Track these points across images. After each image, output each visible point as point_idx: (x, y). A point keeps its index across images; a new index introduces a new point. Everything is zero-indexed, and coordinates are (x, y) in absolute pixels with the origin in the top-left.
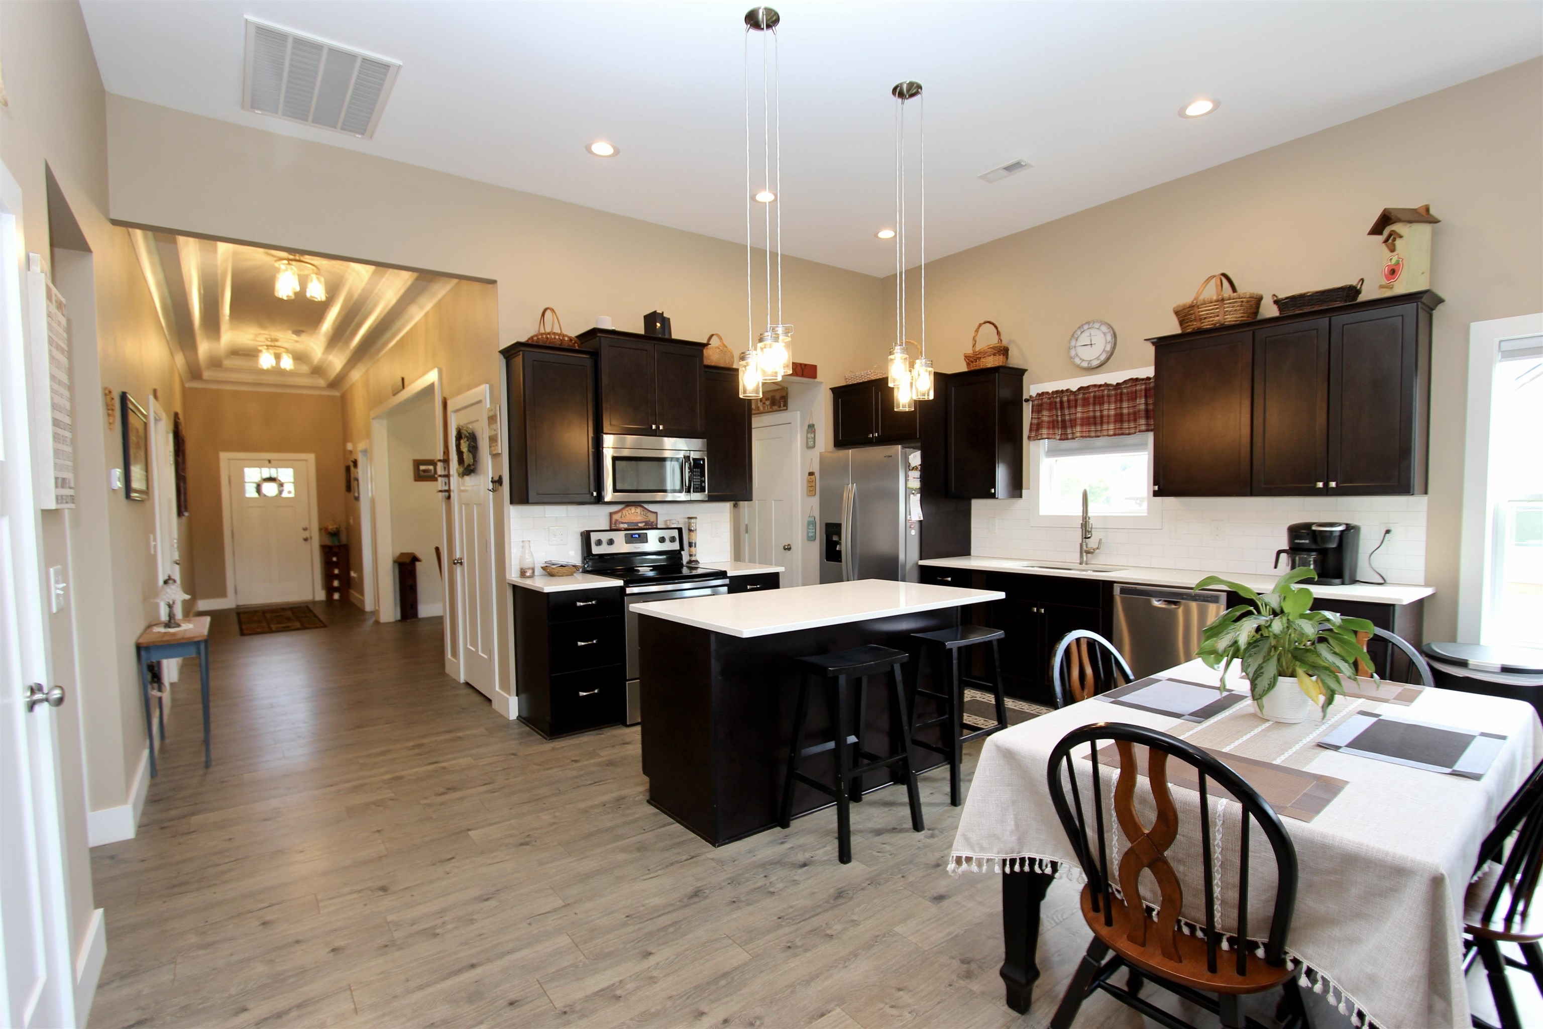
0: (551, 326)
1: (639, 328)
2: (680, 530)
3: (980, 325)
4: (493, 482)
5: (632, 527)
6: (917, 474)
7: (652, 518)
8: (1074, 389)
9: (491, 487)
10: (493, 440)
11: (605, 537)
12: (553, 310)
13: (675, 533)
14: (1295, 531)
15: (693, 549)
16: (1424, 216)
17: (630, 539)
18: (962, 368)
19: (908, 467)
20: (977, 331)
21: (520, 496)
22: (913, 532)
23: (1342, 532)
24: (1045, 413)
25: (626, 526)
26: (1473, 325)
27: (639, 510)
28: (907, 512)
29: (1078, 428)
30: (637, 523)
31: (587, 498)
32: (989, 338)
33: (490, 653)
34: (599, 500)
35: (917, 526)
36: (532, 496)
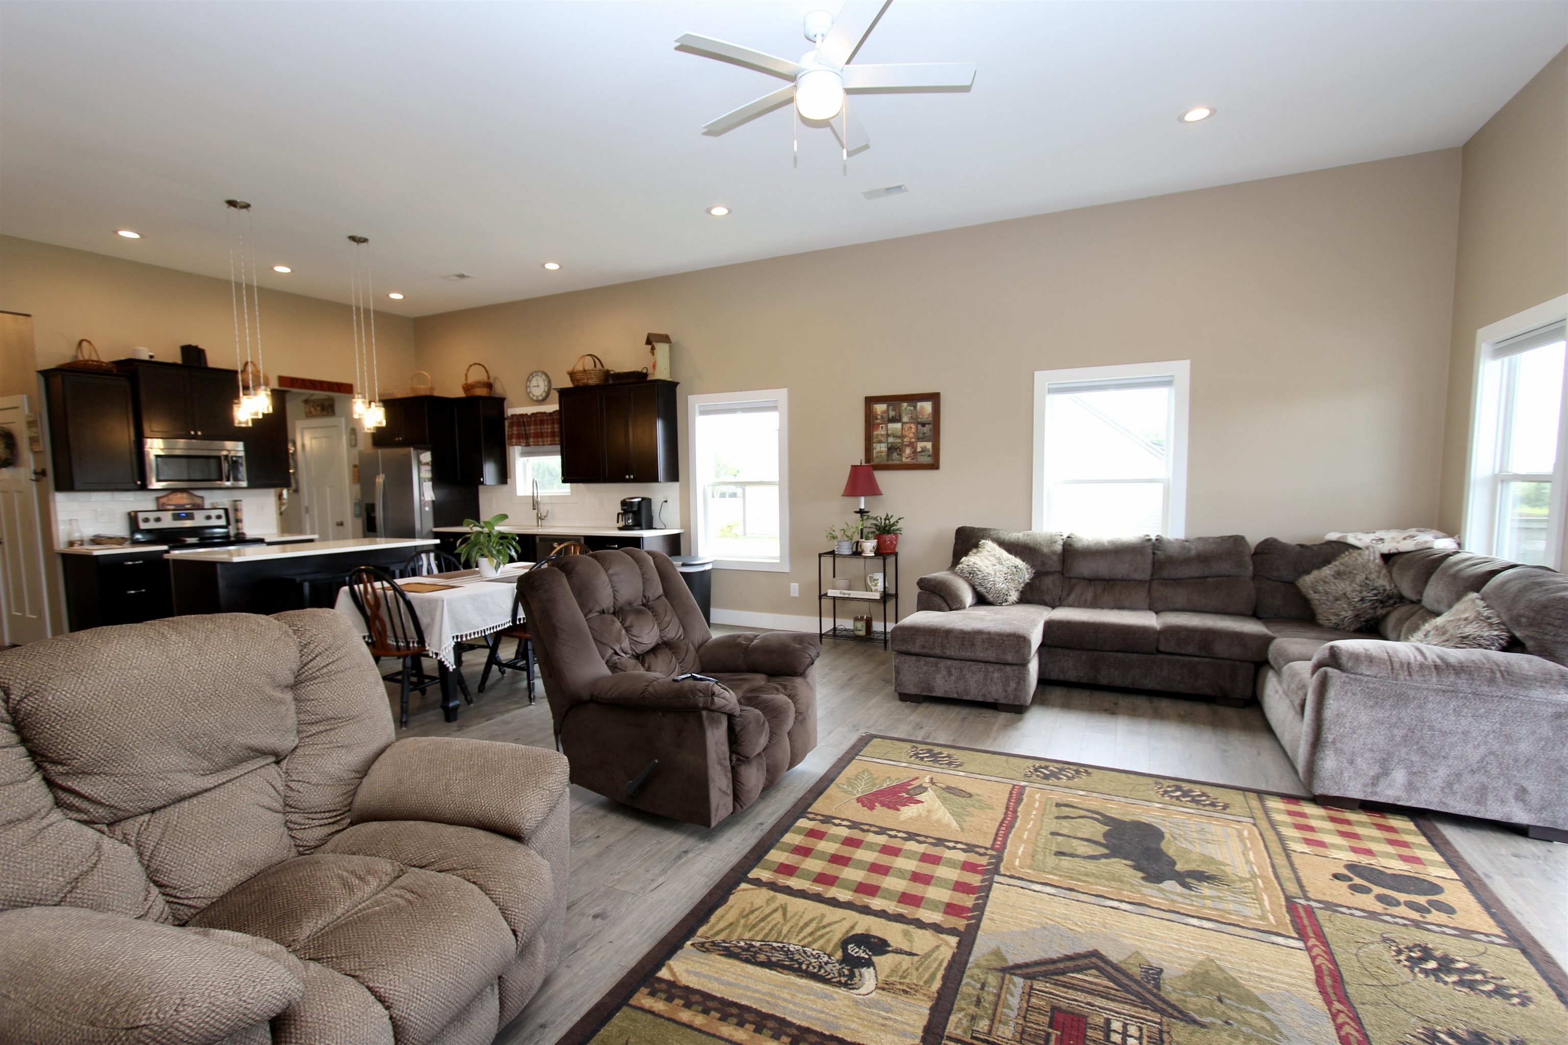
0: (86, 354)
1: (175, 357)
2: (226, 510)
3: (470, 366)
4: (36, 473)
5: (180, 507)
6: (429, 468)
7: (199, 501)
8: (529, 414)
9: (33, 477)
10: (33, 440)
11: (152, 516)
12: (89, 342)
13: (222, 512)
14: (624, 503)
15: (240, 525)
16: (665, 339)
17: (177, 517)
18: (461, 394)
19: (420, 463)
20: (468, 370)
21: (66, 484)
22: (427, 509)
23: (639, 502)
24: (515, 428)
25: (173, 507)
26: (689, 397)
27: (185, 495)
28: (421, 494)
29: (532, 440)
30: (183, 505)
31: (132, 486)
32: (477, 375)
33: (40, 613)
34: (144, 487)
35: (431, 505)
36: (77, 485)
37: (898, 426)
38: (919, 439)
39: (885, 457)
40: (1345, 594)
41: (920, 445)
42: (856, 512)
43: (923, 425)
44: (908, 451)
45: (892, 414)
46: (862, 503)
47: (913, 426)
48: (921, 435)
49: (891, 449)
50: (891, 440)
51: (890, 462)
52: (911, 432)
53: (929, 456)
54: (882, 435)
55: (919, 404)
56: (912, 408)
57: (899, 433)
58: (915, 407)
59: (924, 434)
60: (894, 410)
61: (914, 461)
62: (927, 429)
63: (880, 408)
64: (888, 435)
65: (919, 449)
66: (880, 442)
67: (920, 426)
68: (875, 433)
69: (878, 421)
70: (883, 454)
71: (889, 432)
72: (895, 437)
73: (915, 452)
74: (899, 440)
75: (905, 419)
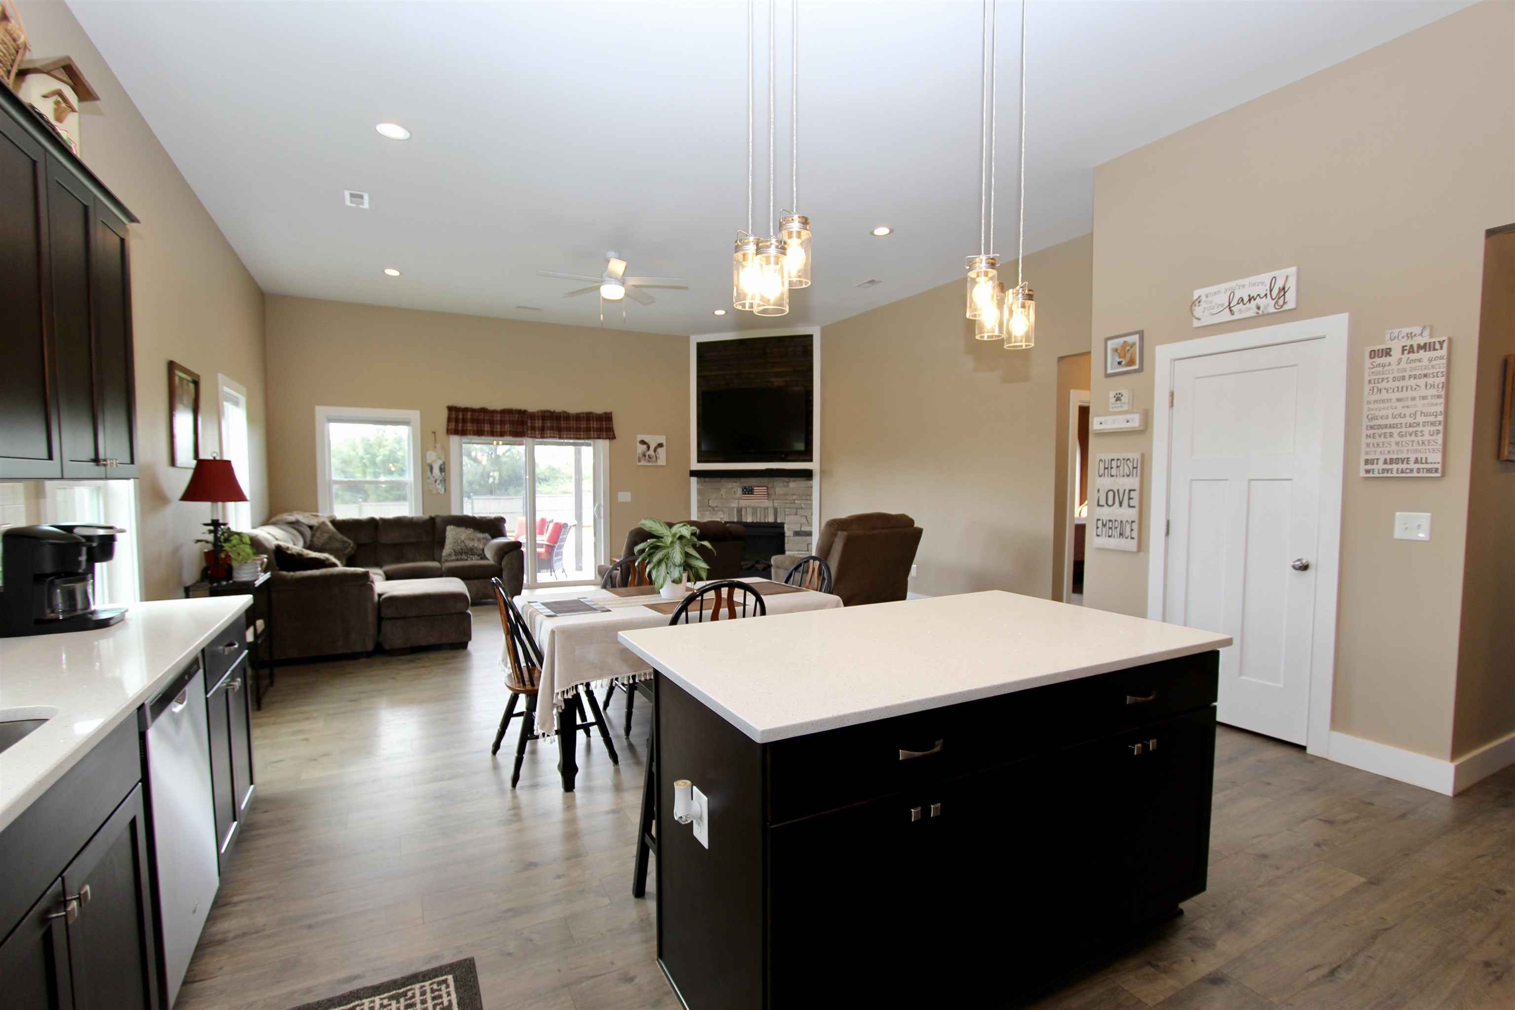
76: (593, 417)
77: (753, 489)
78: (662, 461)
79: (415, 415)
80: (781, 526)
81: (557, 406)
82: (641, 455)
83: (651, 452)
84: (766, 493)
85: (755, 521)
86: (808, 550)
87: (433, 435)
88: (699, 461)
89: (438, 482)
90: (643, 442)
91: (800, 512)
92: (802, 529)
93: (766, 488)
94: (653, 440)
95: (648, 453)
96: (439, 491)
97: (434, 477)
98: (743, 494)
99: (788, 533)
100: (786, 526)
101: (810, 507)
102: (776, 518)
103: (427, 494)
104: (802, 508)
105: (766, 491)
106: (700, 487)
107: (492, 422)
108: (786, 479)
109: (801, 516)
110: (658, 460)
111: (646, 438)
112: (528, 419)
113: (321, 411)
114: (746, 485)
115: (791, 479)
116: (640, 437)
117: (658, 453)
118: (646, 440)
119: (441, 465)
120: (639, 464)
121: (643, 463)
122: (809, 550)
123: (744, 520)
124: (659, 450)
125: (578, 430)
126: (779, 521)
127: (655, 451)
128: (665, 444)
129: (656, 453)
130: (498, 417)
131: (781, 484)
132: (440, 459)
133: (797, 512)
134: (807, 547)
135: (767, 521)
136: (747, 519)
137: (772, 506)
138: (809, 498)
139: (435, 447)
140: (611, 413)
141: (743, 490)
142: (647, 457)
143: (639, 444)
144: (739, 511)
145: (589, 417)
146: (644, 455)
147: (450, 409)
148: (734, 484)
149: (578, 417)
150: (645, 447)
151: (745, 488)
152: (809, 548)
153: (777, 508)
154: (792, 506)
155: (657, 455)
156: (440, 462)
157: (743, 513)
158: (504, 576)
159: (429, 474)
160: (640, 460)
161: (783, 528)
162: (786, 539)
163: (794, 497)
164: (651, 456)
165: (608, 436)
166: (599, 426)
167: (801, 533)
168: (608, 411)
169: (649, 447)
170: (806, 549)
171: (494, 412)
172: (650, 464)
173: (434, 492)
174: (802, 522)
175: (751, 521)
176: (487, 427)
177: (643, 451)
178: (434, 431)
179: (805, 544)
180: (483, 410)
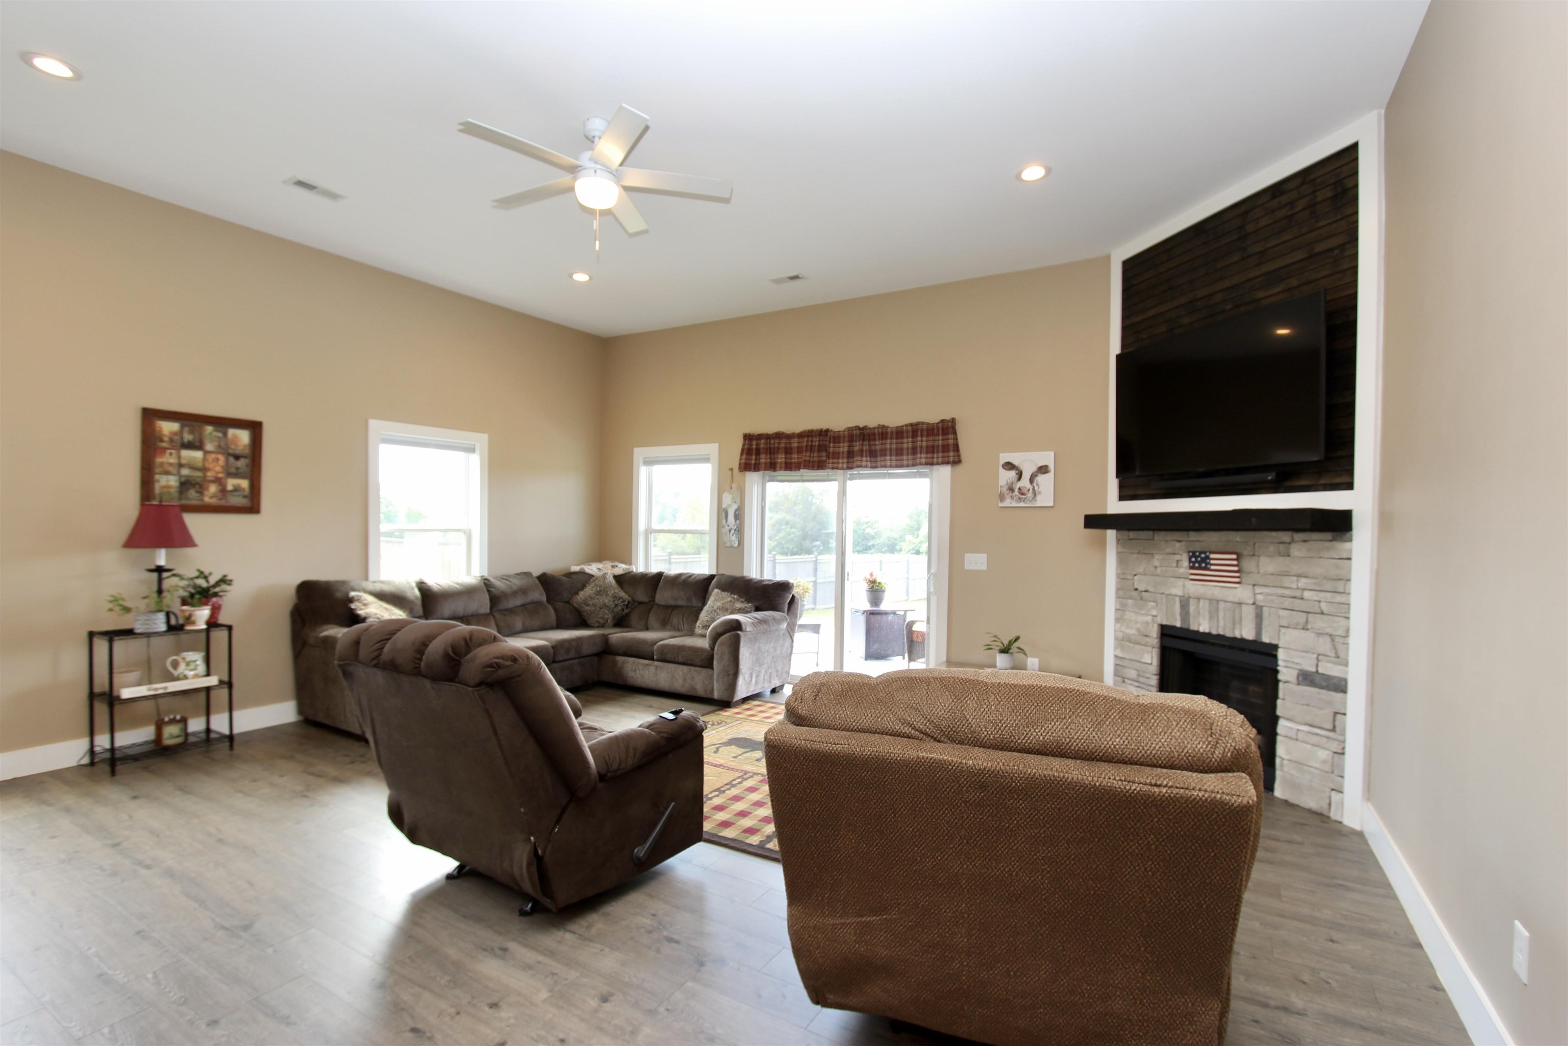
37: (198, 454)
38: (230, 475)
39: (176, 495)
40: (605, 604)
41: (231, 483)
42: (151, 571)
43: (237, 457)
44: (213, 489)
45: (188, 437)
46: (161, 558)
47: (222, 458)
48: (233, 470)
49: (185, 485)
50: (185, 472)
51: (184, 502)
52: (217, 464)
53: (245, 497)
54: (171, 464)
55: (232, 432)
56: (220, 435)
57: (200, 465)
58: (225, 434)
59: (237, 469)
60: (191, 432)
61: (223, 503)
62: (241, 463)
63: (168, 428)
64: (181, 466)
65: (230, 487)
66: (167, 473)
67: (231, 459)
68: (159, 460)
69: (164, 445)
70: (173, 490)
71: (183, 461)
72: (192, 467)
73: (223, 491)
74: (199, 474)
75: (209, 447)
76: (922, 430)
77: (1207, 558)
78: (1046, 498)
79: (712, 449)
80: (1270, 652)
81: (870, 419)
82: (1005, 489)
83: (1025, 482)
84: (1236, 569)
85: (1214, 632)
86: (1333, 729)
87: (730, 472)
88: (1122, 498)
89: (733, 531)
90: (1009, 466)
91: (1318, 622)
92: (1320, 671)
93: (1234, 556)
94: (1028, 461)
95: (1020, 484)
96: (733, 543)
97: (728, 526)
98: (1192, 568)
99: (1286, 674)
100: (1281, 654)
101: (1344, 611)
102: (1259, 629)
103: (722, 549)
104: (1322, 613)
105: (1235, 562)
106: (1121, 549)
107: (788, 451)
108: (1285, 536)
109: (1319, 634)
110: (1038, 497)
111: (1015, 458)
112: (830, 443)
113: (639, 453)
114: (1197, 547)
115: (1299, 536)
116: (1005, 458)
117: (1037, 485)
118: (1015, 463)
119: (736, 510)
120: (1000, 505)
121: (1008, 503)
122: (1337, 729)
123: (1193, 627)
124: (1041, 478)
125: (899, 452)
126: (1266, 639)
127: (1031, 480)
128: (1052, 467)
129: (1035, 484)
130: (795, 443)
131: (1272, 548)
132: (735, 502)
133: (1307, 622)
134: (1331, 718)
135: (1237, 635)
136: (1199, 625)
137: (1251, 601)
138: (1340, 586)
139: (731, 488)
140: (953, 420)
141: (1190, 558)
142: (1016, 490)
143: (1001, 470)
144: (1185, 603)
145: (915, 430)
146: (1011, 489)
147: (748, 437)
148: (1178, 545)
149: (899, 433)
150: (1013, 474)
151: (1194, 553)
152: (1337, 723)
153: (1261, 607)
154: (1297, 604)
155: (1036, 488)
156: (735, 507)
157: (1192, 609)
158: (714, 667)
159: (724, 521)
160: (1002, 498)
161: (1275, 657)
162: (1281, 686)
163: (1303, 582)
164: (1024, 491)
165: (946, 459)
166: (930, 443)
167: (1317, 679)
168: (948, 417)
169: (1020, 475)
170: (1330, 726)
171: (789, 437)
172: (1022, 504)
173: (728, 544)
174: (1321, 651)
175: (1207, 631)
176: (781, 458)
177: (1009, 481)
178: (731, 467)
179: (1328, 712)
180: (779, 436)
